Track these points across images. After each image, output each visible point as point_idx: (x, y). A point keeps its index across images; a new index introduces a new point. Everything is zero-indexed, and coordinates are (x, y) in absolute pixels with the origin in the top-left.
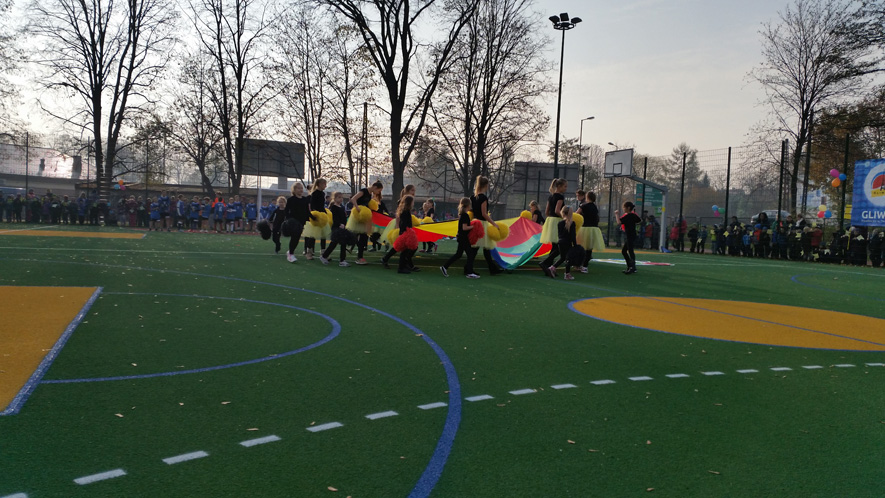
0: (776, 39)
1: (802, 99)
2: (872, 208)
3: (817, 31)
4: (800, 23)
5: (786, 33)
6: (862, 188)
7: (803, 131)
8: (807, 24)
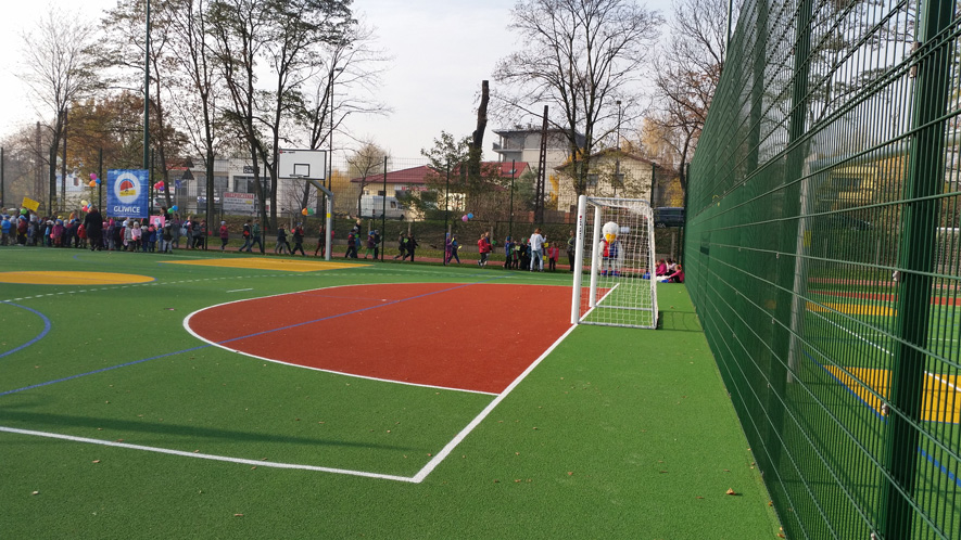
0: (30, 40)
1: (57, 98)
2: (121, 204)
3: (67, 39)
4: (52, 29)
5: (40, 37)
6: (113, 189)
7: (59, 125)
8: (59, 31)
